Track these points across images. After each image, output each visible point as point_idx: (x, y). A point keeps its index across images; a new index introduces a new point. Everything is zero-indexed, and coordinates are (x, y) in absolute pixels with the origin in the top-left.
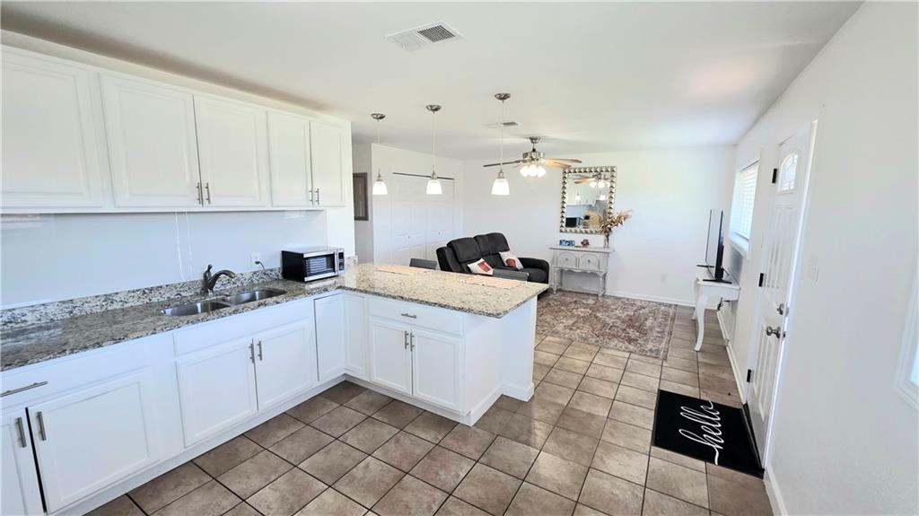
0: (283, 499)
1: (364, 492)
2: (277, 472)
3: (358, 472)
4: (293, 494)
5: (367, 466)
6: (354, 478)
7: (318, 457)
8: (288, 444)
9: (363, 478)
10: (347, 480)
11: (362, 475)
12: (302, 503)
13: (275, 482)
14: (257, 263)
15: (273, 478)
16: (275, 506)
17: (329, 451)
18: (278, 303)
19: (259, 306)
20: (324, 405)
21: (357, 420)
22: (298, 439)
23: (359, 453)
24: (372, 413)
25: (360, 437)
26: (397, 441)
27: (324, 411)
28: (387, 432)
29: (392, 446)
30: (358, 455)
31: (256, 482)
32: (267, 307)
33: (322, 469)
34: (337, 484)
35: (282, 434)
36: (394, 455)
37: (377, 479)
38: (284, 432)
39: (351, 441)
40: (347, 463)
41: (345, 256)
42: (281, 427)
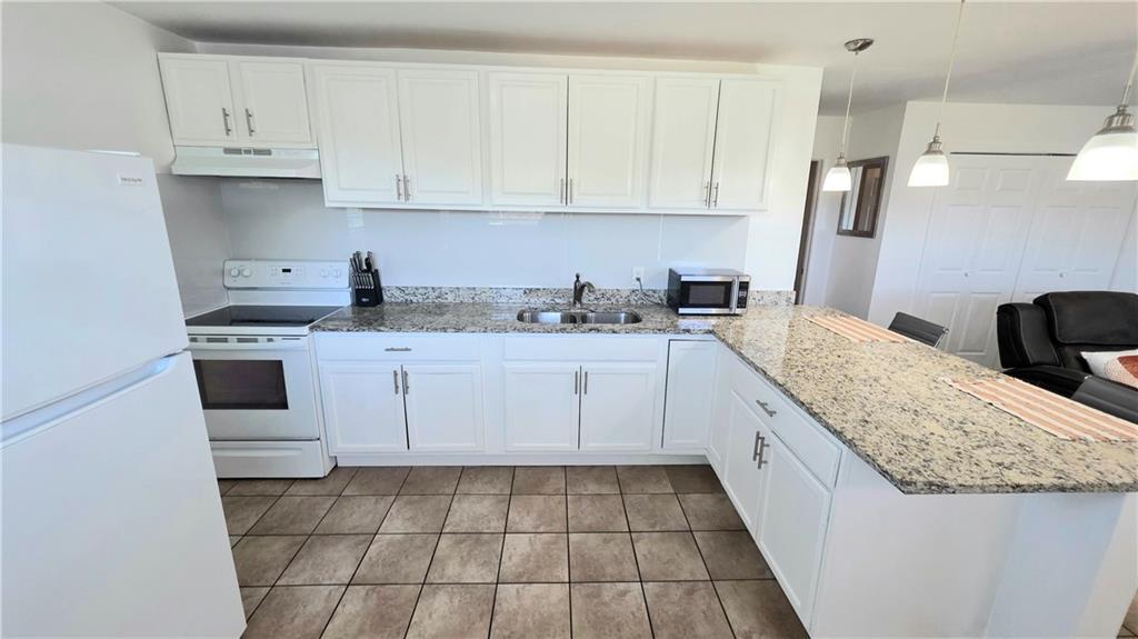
0: (527, 558)
1: (589, 622)
2: (550, 525)
3: (608, 591)
4: (537, 561)
5: (623, 594)
6: (598, 595)
7: (593, 539)
8: (585, 503)
9: (604, 604)
10: (590, 591)
11: (607, 599)
12: (533, 578)
13: (538, 535)
14: (638, 279)
15: (541, 530)
16: (515, 559)
17: (610, 541)
18: (614, 332)
19: (591, 330)
20: (659, 481)
21: (672, 525)
22: (598, 505)
23: (633, 569)
24: (699, 527)
25: (654, 550)
26: (690, 593)
27: (652, 489)
28: (692, 567)
29: (676, 592)
30: (630, 569)
31: (528, 523)
32: (599, 335)
33: (583, 556)
34: (578, 586)
35: (593, 488)
36: (668, 607)
37: (617, 620)
38: (597, 487)
39: (641, 548)
40: (610, 570)
41: (751, 288)
42: (599, 481)
